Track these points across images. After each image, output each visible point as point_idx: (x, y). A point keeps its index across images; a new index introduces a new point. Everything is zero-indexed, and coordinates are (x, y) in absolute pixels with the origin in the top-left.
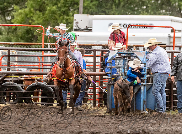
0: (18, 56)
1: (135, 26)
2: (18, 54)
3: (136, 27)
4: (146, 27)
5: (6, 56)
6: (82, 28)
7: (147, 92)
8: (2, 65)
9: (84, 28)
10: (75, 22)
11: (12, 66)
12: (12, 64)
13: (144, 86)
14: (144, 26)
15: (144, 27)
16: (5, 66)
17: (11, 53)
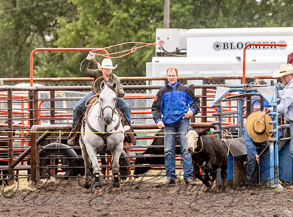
0: (67, 100)
2: (67, 96)
5: (47, 100)
6: (170, 51)
7: (279, 152)
8: (42, 115)
9: (173, 51)
10: (157, 41)
11: (57, 116)
12: (58, 113)
15: (270, 47)
16: (47, 117)
17: (55, 95)
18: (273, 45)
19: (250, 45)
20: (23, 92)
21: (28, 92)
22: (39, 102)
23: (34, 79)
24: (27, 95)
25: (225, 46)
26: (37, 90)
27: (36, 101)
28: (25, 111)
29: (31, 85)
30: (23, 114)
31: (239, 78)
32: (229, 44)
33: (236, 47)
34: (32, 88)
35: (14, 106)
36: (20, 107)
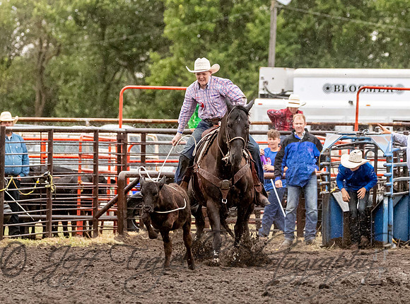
0: (159, 144)
1: (371, 89)
2: (159, 140)
3: (373, 90)
4: (390, 91)
5: (137, 144)
6: (275, 93)
7: (394, 208)
8: (131, 160)
9: (278, 93)
10: (261, 82)
11: (148, 162)
12: (149, 158)
13: (389, 197)
14: (388, 89)
15: (386, 90)
16: (136, 162)
17: (147, 138)
18: (389, 89)
19: (364, 88)
20: (111, 134)
21: (116, 134)
22: (128, 146)
23: (123, 120)
24: (116, 138)
25: (337, 89)
26: (127, 132)
27: (125, 145)
28: (112, 156)
29: (120, 127)
30: (110, 158)
31: (351, 124)
32: (341, 86)
33: (349, 90)
34: (121, 130)
35: (100, 150)
36: (107, 151)
